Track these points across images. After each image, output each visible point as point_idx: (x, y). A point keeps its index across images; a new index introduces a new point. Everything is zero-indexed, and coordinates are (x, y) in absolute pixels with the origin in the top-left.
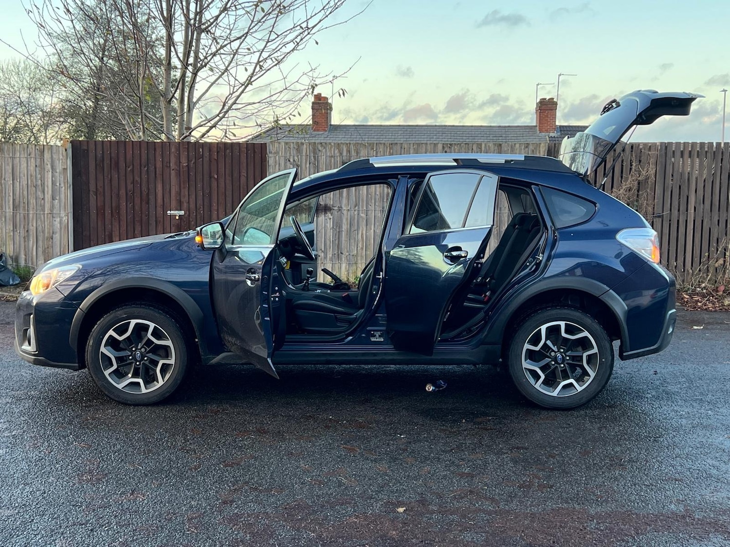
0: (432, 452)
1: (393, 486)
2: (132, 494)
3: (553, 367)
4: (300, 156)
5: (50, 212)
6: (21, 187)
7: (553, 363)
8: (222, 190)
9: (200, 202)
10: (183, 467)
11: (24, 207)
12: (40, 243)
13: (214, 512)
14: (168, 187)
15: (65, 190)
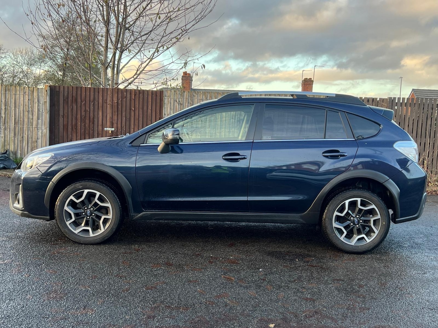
0: (282, 282)
1: (262, 306)
2: (84, 309)
3: (351, 227)
4: (182, 99)
5: (36, 126)
6: (20, 111)
7: (352, 224)
8: (137, 117)
9: (124, 124)
10: (118, 289)
11: (21, 123)
12: (30, 144)
13: (142, 325)
14: (105, 114)
15: (45, 114)
